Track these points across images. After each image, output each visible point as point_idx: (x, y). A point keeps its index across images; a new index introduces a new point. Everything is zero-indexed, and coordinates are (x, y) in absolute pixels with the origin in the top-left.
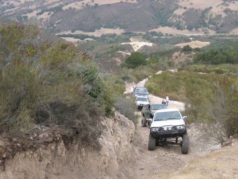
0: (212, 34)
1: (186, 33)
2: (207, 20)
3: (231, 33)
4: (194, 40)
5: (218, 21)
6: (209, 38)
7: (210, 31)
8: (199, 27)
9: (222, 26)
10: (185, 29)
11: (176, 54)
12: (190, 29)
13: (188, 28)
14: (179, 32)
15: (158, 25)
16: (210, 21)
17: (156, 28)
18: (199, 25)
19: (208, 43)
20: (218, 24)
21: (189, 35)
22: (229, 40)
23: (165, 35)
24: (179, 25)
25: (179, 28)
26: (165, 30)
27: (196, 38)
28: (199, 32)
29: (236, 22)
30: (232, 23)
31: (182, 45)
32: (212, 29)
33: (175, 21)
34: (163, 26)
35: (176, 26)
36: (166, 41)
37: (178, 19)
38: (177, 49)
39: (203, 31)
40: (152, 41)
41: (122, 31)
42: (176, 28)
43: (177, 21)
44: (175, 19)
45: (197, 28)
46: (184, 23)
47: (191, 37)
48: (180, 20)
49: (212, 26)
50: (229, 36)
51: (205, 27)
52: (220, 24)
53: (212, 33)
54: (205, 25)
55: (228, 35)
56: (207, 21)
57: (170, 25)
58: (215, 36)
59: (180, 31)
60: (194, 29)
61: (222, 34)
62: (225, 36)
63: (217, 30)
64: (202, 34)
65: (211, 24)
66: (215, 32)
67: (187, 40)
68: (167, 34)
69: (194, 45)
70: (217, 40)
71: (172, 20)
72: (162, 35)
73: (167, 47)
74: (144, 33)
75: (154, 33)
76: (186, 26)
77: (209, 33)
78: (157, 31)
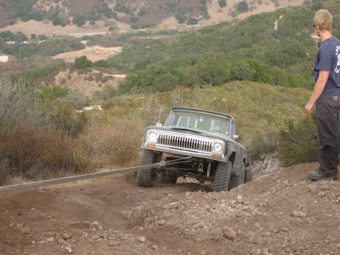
0: (125, 31)
1: (72, 31)
2: (112, 3)
3: (161, 27)
4: (89, 45)
5: (133, 5)
6: (118, 40)
7: (119, 25)
8: (98, 19)
9: (142, 13)
10: (69, 23)
11: (62, 75)
12: (79, 22)
13: (75, 22)
14: (59, 31)
15: (15, 17)
16: (118, 5)
17: (12, 24)
18: (96, 15)
19: (118, 49)
20: (135, 10)
21: (79, 35)
22: (159, 41)
23: (30, 37)
24: (56, 15)
25: (58, 22)
26: (30, 28)
27: (93, 41)
28: (98, 27)
29: (167, 5)
30: (161, 7)
31: (70, 56)
32: (122, 20)
33: (48, 8)
34: (25, 20)
35: (50, 19)
36: (35, 50)
37: (54, 5)
38: (63, 65)
39: (106, 25)
40: (6, 52)
42: (51, 23)
43: (52, 7)
44: (48, 5)
45: (93, 20)
46: (67, 11)
47: (85, 38)
48: (58, 6)
49: (123, 14)
50: (158, 34)
51: (109, 17)
52: (138, 10)
53: (124, 29)
54: (109, 14)
55: (154, 30)
56: (111, 6)
57: (39, 17)
58: (129, 35)
59: (60, 27)
60: (87, 23)
61: (144, 30)
62: (150, 34)
63: (134, 22)
64: (103, 32)
65: (121, 11)
66: (128, 27)
67: (76, 45)
68: (33, 36)
70: (135, 43)
71: (42, 7)
72: (25, 38)
73: (40, 62)
75: (7, 35)
76: (71, 18)
77: (118, 29)
78: (13, 29)
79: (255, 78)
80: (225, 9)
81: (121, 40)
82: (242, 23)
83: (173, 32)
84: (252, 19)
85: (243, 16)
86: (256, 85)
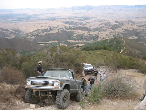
3: (91, 41)
5: (86, 38)
11: (75, 48)
12: (78, 40)
14: (75, 41)
15: (68, 39)
19: (84, 44)
21: (78, 42)
25: (75, 40)
26: (71, 41)
27: (80, 43)
30: (91, 38)
31: (76, 45)
36: (71, 44)
38: (75, 46)
40: (67, 44)
41: (57, 41)
45: (80, 40)
46: (76, 38)
53: (85, 41)
54: (83, 39)
56: (83, 38)
62: (89, 42)
63: (87, 40)
64: (82, 42)
67: (77, 43)
69: (80, 45)
70: (87, 43)
71: (73, 38)
73: (71, 46)
74: (64, 42)
75: (67, 42)
78: (68, 41)
79: (104, 49)
80: (101, 39)
81: (84, 43)
82: (103, 41)
83: (93, 42)
84: (105, 40)
85: (103, 40)
86: (104, 50)
